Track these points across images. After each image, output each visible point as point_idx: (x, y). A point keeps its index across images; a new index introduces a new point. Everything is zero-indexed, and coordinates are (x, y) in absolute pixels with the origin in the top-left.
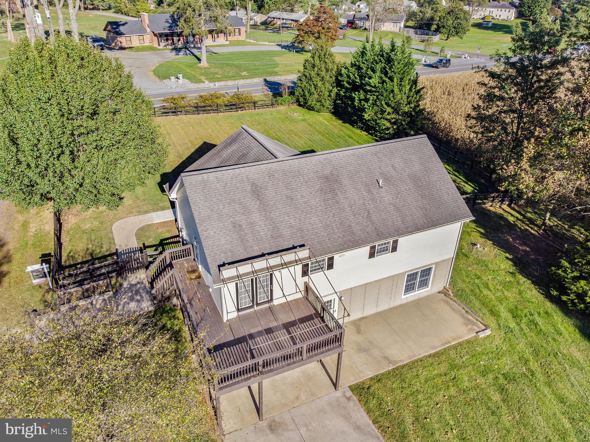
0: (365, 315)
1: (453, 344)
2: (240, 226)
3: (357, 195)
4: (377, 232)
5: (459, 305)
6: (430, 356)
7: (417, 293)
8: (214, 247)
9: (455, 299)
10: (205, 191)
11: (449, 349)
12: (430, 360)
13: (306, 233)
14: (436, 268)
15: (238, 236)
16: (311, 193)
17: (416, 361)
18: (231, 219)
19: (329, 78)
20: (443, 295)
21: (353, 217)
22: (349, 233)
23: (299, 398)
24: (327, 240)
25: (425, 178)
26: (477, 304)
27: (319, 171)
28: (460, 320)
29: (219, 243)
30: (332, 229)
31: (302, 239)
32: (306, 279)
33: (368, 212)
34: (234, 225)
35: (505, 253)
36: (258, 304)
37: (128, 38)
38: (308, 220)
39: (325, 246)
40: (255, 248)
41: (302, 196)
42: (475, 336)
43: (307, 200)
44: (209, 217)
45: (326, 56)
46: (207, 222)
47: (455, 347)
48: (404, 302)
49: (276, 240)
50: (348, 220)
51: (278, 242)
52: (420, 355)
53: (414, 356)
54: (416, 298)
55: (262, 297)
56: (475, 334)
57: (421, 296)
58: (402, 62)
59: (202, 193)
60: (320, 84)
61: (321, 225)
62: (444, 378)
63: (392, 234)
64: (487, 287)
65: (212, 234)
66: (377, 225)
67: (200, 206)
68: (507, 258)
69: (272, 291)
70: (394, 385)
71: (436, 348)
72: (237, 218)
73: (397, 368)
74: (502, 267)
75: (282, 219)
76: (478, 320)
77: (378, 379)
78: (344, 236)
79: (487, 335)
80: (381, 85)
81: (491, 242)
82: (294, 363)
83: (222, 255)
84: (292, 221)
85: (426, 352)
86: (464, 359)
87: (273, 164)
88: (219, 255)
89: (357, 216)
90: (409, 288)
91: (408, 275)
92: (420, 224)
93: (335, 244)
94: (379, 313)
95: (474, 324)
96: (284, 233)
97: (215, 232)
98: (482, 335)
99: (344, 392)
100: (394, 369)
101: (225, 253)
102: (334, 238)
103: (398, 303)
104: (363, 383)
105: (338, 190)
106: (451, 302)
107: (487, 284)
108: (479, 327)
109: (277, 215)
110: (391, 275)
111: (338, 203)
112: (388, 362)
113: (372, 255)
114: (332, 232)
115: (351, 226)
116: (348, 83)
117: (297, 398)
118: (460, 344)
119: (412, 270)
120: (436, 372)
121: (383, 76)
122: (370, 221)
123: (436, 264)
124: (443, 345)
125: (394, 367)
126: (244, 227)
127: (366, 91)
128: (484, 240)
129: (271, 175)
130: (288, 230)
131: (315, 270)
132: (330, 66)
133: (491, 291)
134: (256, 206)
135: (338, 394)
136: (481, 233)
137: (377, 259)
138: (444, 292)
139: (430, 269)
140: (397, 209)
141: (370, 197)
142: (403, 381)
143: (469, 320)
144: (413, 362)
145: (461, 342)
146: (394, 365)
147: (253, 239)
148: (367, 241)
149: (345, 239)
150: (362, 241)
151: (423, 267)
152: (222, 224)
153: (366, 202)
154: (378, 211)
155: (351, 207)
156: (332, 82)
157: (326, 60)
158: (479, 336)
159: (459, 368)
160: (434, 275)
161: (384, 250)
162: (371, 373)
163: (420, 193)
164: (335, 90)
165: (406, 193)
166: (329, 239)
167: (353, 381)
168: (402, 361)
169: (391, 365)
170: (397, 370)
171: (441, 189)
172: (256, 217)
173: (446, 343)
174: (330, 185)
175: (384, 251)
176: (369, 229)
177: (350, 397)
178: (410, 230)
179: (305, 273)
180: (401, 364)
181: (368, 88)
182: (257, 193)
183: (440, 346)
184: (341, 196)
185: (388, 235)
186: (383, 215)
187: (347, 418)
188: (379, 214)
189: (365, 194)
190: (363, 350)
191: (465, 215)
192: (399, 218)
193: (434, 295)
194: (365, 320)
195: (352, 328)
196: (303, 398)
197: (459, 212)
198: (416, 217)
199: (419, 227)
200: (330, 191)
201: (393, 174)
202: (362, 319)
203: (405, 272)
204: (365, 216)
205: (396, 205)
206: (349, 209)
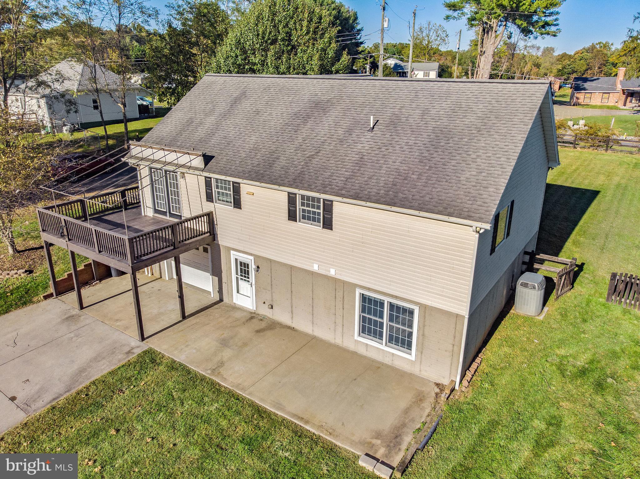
0: (296, 325)
3: (330, 130)
5: (430, 415)
7: (385, 348)
8: (158, 131)
9: (441, 406)
10: (205, 89)
14: (424, 316)
16: (282, 114)
18: (193, 115)
21: (292, 151)
24: (238, 162)
27: (319, 95)
30: (256, 153)
33: (317, 153)
34: (189, 120)
36: (170, 214)
42: (357, 455)
43: (271, 119)
46: (176, 112)
50: (285, 151)
55: (174, 207)
56: (361, 454)
57: (397, 363)
61: (252, 146)
66: (309, 169)
67: (188, 99)
71: (282, 409)
72: (198, 116)
79: (373, 470)
90: (368, 328)
91: (363, 296)
94: (315, 338)
95: (391, 447)
99: (138, 347)
106: (427, 405)
108: (388, 456)
111: (296, 132)
112: (213, 367)
113: (292, 216)
119: (370, 290)
122: (306, 163)
123: (424, 308)
125: (206, 375)
126: (193, 124)
131: (224, 201)
135: (135, 343)
137: (302, 227)
139: (410, 312)
141: (341, 137)
153: (329, 141)
154: (330, 156)
155: (304, 140)
160: (422, 334)
163: (426, 155)
165: (402, 148)
166: (241, 162)
168: (225, 380)
169: (209, 372)
174: (313, 111)
175: (309, 219)
177: (132, 353)
178: (343, 192)
179: (209, 197)
182: (238, 100)
183: (288, 413)
186: (333, 162)
187: (97, 359)
188: (328, 159)
189: (340, 132)
190: (224, 343)
191: (473, 215)
192: (348, 173)
193: (424, 381)
194: (289, 330)
195: (263, 325)
196: (118, 324)
197: (467, 206)
198: (375, 181)
199: (360, 195)
200: (303, 118)
201: (411, 120)
202: (289, 328)
203: (356, 286)
204: (307, 155)
205: (365, 157)
206: (300, 141)
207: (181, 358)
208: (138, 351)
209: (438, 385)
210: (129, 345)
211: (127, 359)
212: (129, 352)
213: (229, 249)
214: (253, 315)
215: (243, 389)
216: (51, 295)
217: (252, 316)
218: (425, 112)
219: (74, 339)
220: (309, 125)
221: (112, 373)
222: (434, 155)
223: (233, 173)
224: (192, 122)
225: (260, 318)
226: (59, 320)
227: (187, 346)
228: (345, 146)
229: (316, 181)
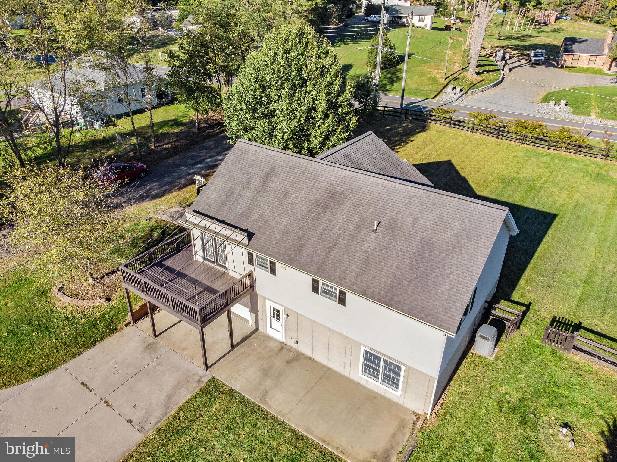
1: (330, 449)
3: (343, 224)
5: (408, 441)
7: (380, 385)
9: (417, 433)
10: (240, 157)
11: (318, 447)
13: (266, 227)
14: (407, 372)
15: (224, 199)
16: (305, 199)
17: (277, 420)
18: (233, 185)
21: (315, 239)
22: (296, 249)
24: (274, 243)
25: (441, 253)
27: (334, 184)
28: (379, 448)
29: (210, 196)
30: (288, 237)
31: (258, 229)
32: (251, 267)
33: (335, 245)
34: (230, 190)
36: (218, 264)
38: (278, 218)
40: (224, 214)
43: (297, 202)
44: (223, 176)
47: (325, 453)
50: (309, 239)
51: (242, 219)
54: (381, 392)
61: (284, 228)
66: (328, 260)
67: (227, 166)
71: (311, 433)
72: (237, 187)
73: (256, 406)
75: (263, 205)
78: (290, 248)
83: (203, 205)
84: (267, 211)
90: (369, 370)
91: (366, 351)
94: (329, 369)
96: (251, 216)
97: (215, 188)
99: (205, 376)
100: (254, 403)
102: (281, 245)
103: (355, 377)
104: (224, 386)
105: (332, 209)
106: (407, 431)
109: (263, 200)
110: (342, 332)
111: (317, 220)
112: (261, 396)
113: (315, 290)
114: (285, 239)
115: (305, 245)
117: (184, 349)
119: (371, 349)
122: (327, 254)
123: (407, 367)
124: (320, 439)
125: (258, 403)
126: (234, 195)
129: (293, 168)
130: (257, 216)
131: (261, 266)
134: (257, 186)
135: (201, 372)
138: (419, 418)
139: (399, 368)
140: (367, 261)
141: (352, 233)
146: (261, 401)
147: (229, 207)
149: (288, 252)
151: (390, 357)
152: (225, 185)
153: (343, 235)
154: (344, 250)
155: (325, 231)
163: (415, 263)
165: (397, 253)
166: (276, 243)
167: (222, 378)
168: (270, 407)
169: (258, 400)
170: (254, 407)
171: (449, 277)
172: (248, 194)
174: (329, 201)
175: (328, 294)
176: (316, 259)
177: (202, 382)
178: (355, 287)
179: (251, 262)
180: (265, 407)
182: (268, 176)
183: (316, 437)
186: (346, 256)
187: (178, 386)
188: (343, 253)
189: (352, 227)
190: (265, 373)
191: (444, 324)
192: (358, 270)
193: (405, 410)
194: (310, 361)
195: (291, 355)
196: (186, 352)
197: (441, 316)
198: (377, 281)
199: (367, 293)
200: (323, 206)
201: (405, 227)
202: (310, 359)
203: (361, 344)
204: (327, 246)
205: (371, 257)
206: (321, 231)
207: (237, 387)
208: (205, 380)
209: (415, 413)
210: (198, 374)
211: (199, 388)
212: (199, 381)
213: (264, 299)
214: (283, 345)
215: (283, 416)
216: (130, 323)
217: (283, 347)
218: (415, 221)
219: (158, 367)
220: (327, 216)
221: (191, 400)
222: (421, 265)
223: (271, 253)
224: (233, 193)
225: (288, 348)
226: (142, 348)
227: (240, 375)
228: (355, 242)
229: (334, 273)
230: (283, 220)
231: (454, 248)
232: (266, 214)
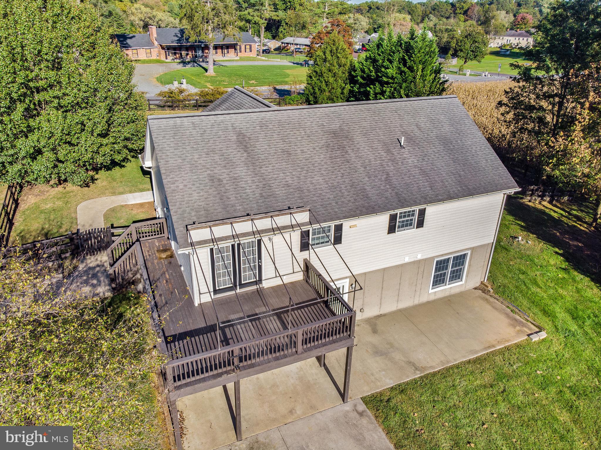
0: (382, 312)
1: (498, 348)
2: (220, 180)
3: (373, 154)
4: (399, 198)
5: (502, 303)
6: (469, 362)
7: (448, 287)
8: (182, 203)
9: (496, 296)
10: (177, 137)
11: (494, 353)
12: (470, 368)
13: (307, 194)
14: (471, 254)
15: (216, 192)
16: (314, 149)
17: (451, 368)
18: (209, 172)
19: (342, 73)
20: (480, 291)
21: (367, 179)
22: (362, 197)
23: (294, 411)
24: (334, 204)
25: (456, 141)
26: (525, 302)
27: (325, 124)
28: (506, 321)
29: (190, 199)
30: (340, 191)
31: (300, 201)
32: (305, 254)
33: (387, 175)
34: (212, 178)
35: (553, 247)
36: (242, 286)
37: (135, 51)
38: (309, 179)
39: (331, 211)
40: (238, 208)
41: (303, 152)
42: (526, 339)
43: (308, 156)
44: (180, 168)
45: (339, 51)
46: (176, 174)
47: (501, 352)
48: (432, 298)
49: (267, 200)
50: (361, 182)
51: (268, 202)
52: (455, 360)
53: (448, 362)
54: (447, 294)
55: (247, 276)
56: (527, 337)
57: (453, 292)
58: (423, 50)
59: (172, 140)
60: (331, 80)
61: (326, 186)
62: (490, 391)
63: (418, 201)
64: (535, 283)
65: (181, 187)
66: (398, 190)
67: (168, 154)
68: (556, 253)
69: (260, 267)
70: (422, 398)
71: (477, 352)
72: (216, 171)
73: (426, 377)
74: (552, 262)
75: (276, 176)
76: (528, 321)
77: (401, 389)
78: (355, 200)
79: (542, 338)
80: (399, 76)
81: (535, 236)
82: (285, 356)
83: (193, 214)
84: (288, 179)
85: (464, 357)
86: (515, 367)
87: (267, 113)
88: (189, 213)
89: (373, 178)
90: (439, 280)
91: (437, 262)
92: (453, 191)
93: (344, 209)
94: (400, 311)
95: (523, 325)
96: (277, 193)
97: (185, 186)
98: (535, 338)
99: (355, 406)
100: (421, 377)
101: (197, 212)
102: (343, 202)
103: (424, 299)
104: (381, 394)
105: (349, 147)
106: (492, 300)
107: (535, 280)
108: (530, 329)
109: (269, 171)
110: (416, 259)
111: (348, 162)
112: (414, 368)
113: (392, 230)
114: (340, 194)
115: (365, 189)
116: (362, 77)
117: (291, 412)
118: (508, 349)
119: (442, 255)
120: (478, 382)
121: (401, 66)
122: (390, 185)
123: (473, 249)
124: (485, 349)
125: (423, 374)
126: (225, 182)
127: (382, 84)
128: (525, 233)
129: (263, 125)
130: (283, 189)
131: (319, 244)
132: (343, 61)
133: (541, 288)
134: (243, 159)
135: (347, 407)
136: (522, 226)
137: (399, 234)
138: (482, 288)
139: (465, 256)
140: (423, 172)
141: (389, 158)
142: (435, 392)
143: (516, 320)
144: (448, 369)
145: (509, 346)
146: (421, 372)
147: (236, 197)
148: (386, 208)
149: (357, 204)
150: (379, 207)
151: (455, 252)
152: (196, 177)
153: (385, 163)
154: (399, 174)
156: (345, 79)
157: (339, 55)
158: (532, 339)
159: (509, 378)
160: (470, 265)
161: (407, 225)
162: (392, 382)
163: (452, 157)
164: (348, 87)
165: (434, 156)
166: (336, 203)
167: (368, 392)
168: (432, 367)
169: (418, 372)
170: (427, 379)
171: (478, 155)
172: (241, 171)
173: (489, 347)
174: (339, 141)
176: (388, 194)
177: (363, 412)
178: (440, 197)
179: (305, 246)
180: (432, 371)
181: (385, 79)
182: (245, 144)
183: (481, 350)
184: (352, 155)
185: (412, 202)
186: (407, 178)
187: (358, 439)
190: (381, 353)
194: (383, 318)
196: (298, 412)
200: (338, 148)
201: (417, 134)
202: (379, 316)
203: (434, 258)
204: (383, 179)
205: (423, 168)
206: (363, 169)
210: (348, 412)
211: (373, 418)
212: (361, 414)
218: (418, 127)
221: (389, 431)
222: (456, 156)
227: (372, 375)
230: (316, 178)
231: (459, 134)
232: (290, 182)
